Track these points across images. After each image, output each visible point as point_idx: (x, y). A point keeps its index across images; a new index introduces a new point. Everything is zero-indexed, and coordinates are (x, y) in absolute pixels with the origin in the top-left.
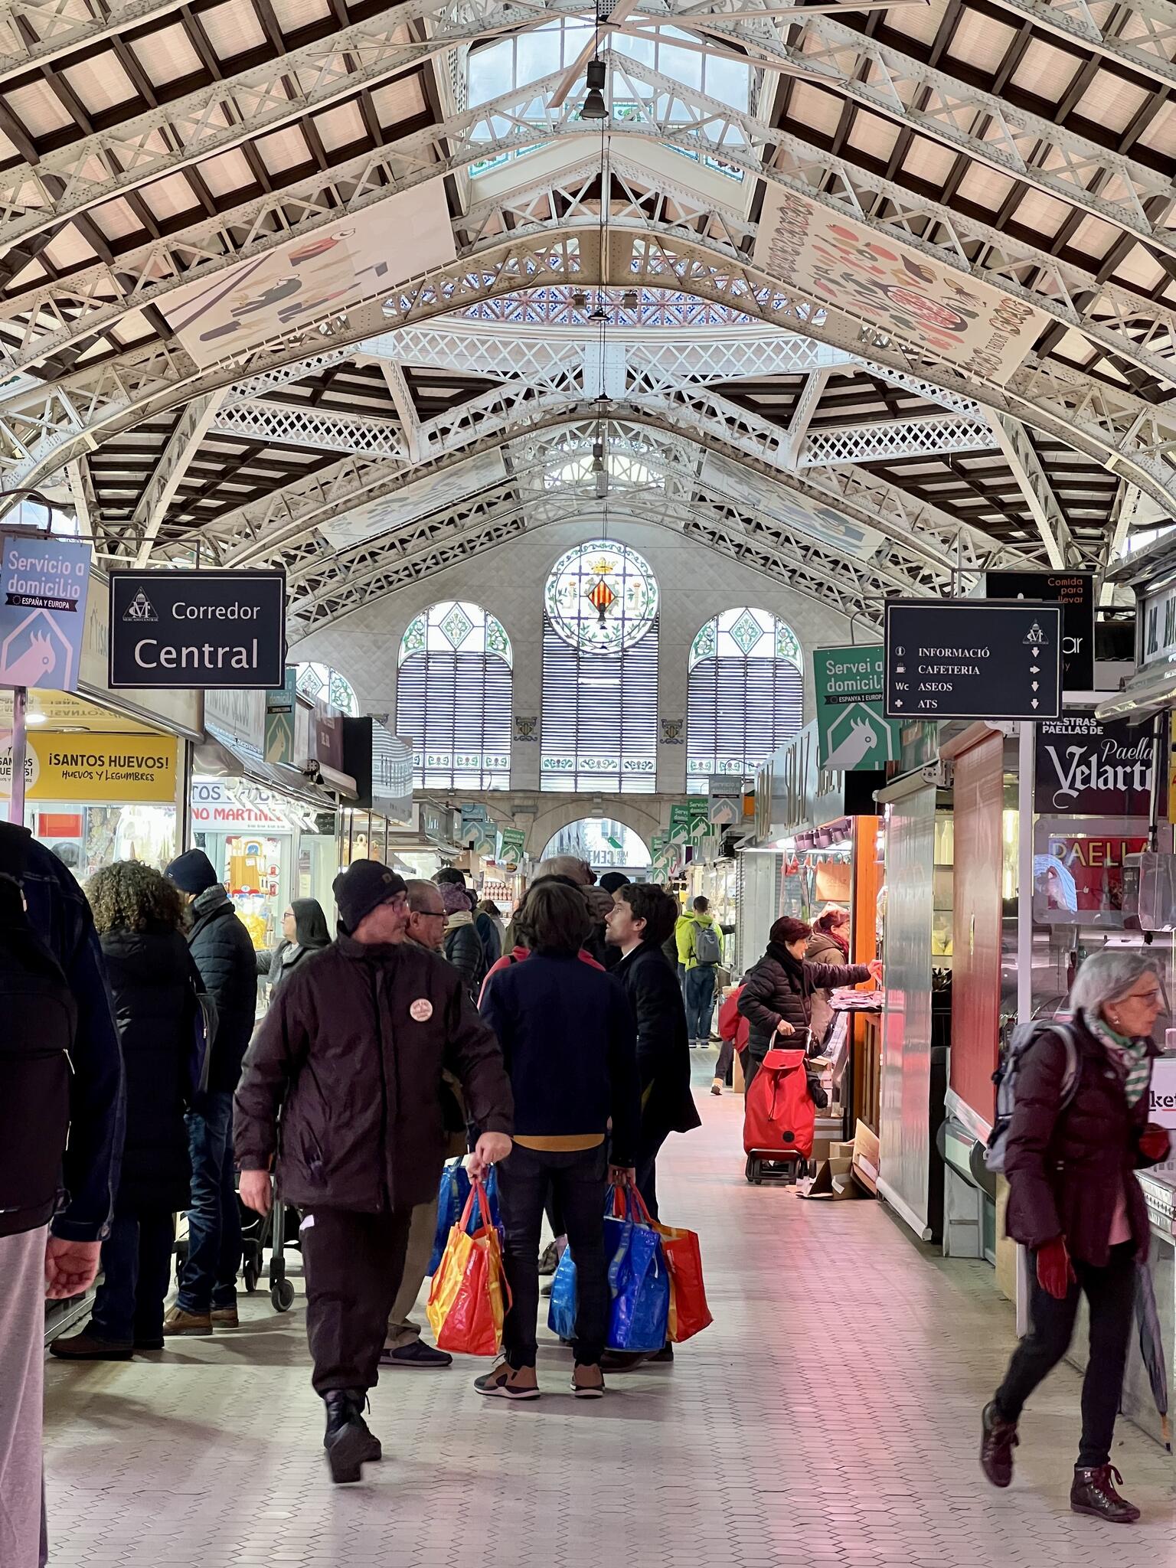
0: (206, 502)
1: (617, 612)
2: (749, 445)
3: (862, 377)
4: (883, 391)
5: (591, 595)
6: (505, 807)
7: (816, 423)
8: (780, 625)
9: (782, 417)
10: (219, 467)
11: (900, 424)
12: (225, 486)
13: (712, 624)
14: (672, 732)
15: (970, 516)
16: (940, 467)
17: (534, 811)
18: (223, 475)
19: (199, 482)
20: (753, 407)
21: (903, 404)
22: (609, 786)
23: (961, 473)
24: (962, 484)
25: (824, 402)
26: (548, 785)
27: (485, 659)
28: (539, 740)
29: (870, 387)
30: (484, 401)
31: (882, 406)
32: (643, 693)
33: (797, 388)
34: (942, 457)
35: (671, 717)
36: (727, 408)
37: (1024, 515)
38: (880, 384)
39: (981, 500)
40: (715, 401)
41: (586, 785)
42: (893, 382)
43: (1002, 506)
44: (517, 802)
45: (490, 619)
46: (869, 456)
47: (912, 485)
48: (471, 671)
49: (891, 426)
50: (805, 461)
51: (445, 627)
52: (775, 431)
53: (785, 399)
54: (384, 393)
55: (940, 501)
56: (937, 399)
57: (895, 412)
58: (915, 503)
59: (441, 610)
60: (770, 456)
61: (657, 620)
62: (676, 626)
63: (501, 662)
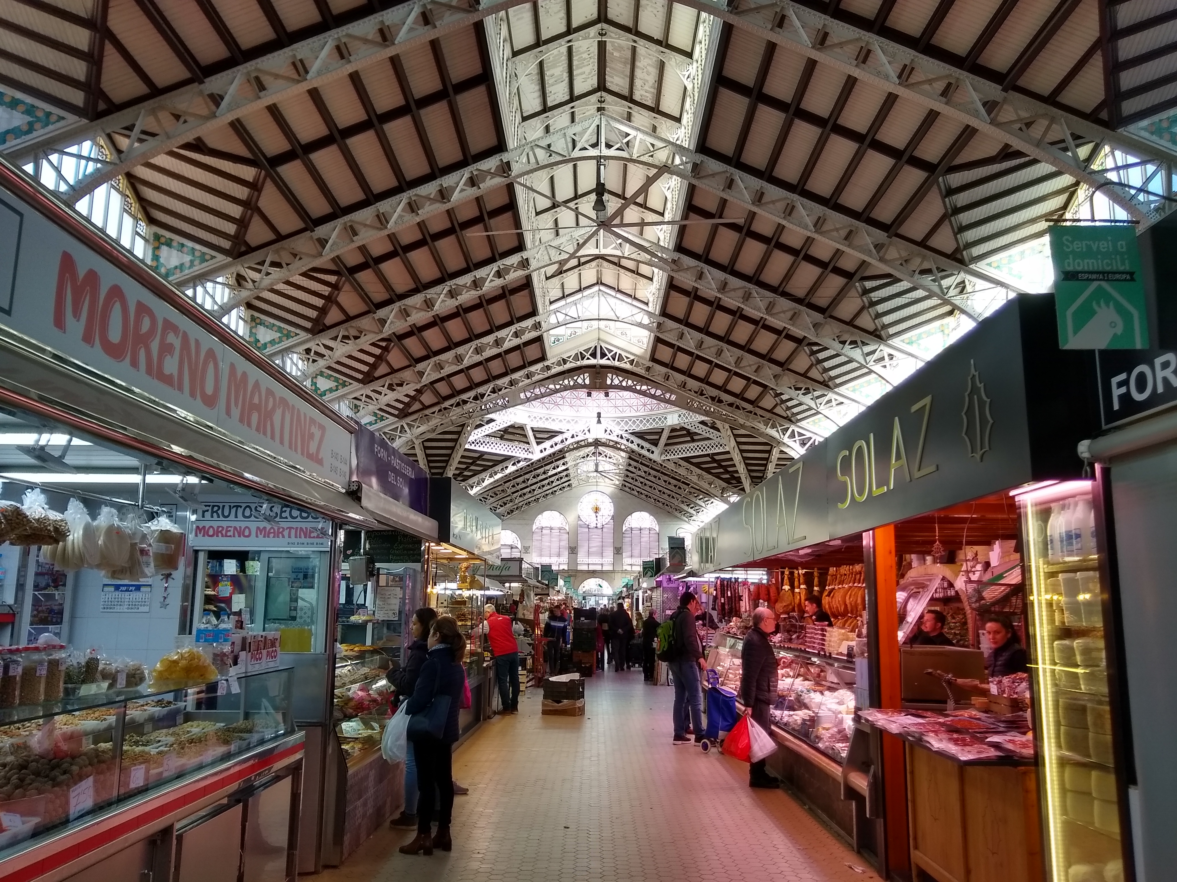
0: (466, 473)
1: (601, 514)
2: (644, 452)
3: (683, 429)
4: (689, 433)
5: (592, 508)
7: (666, 445)
8: (651, 518)
9: (655, 443)
10: (470, 461)
11: (695, 444)
12: (472, 468)
13: (630, 517)
14: (618, 551)
15: (717, 476)
16: (708, 459)
17: (575, 576)
18: (471, 464)
19: (464, 466)
20: (646, 440)
21: (695, 437)
22: (599, 568)
23: (714, 461)
24: (716, 465)
25: (669, 438)
26: (580, 568)
27: (560, 529)
28: (577, 554)
29: (685, 432)
30: (558, 439)
31: (689, 439)
32: (609, 538)
33: (660, 432)
34: (708, 455)
35: (618, 546)
36: (637, 440)
37: (736, 475)
38: (688, 430)
39: (722, 470)
40: (632, 438)
41: (592, 568)
42: (693, 430)
43: (727, 472)
44: (571, 573)
45: (562, 517)
46: (684, 455)
47: (698, 465)
48: (556, 532)
49: (692, 445)
50: (663, 457)
51: (548, 519)
52: (653, 448)
53: (657, 437)
54: (525, 436)
55: (708, 471)
56: (707, 435)
57: (693, 441)
58: (699, 471)
59: (546, 514)
60: (651, 456)
61: (613, 516)
62: (619, 518)
63: (565, 529)
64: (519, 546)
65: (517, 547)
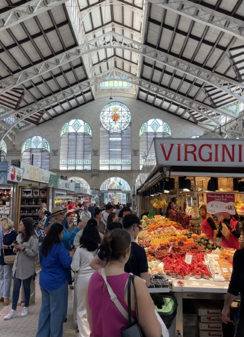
1: (120, 121)
5: (113, 117)
6: (90, 174)
8: (165, 123)
13: (146, 123)
14: (135, 153)
17: (98, 175)
22: (119, 168)
26: (102, 168)
27: (84, 134)
28: (98, 156)
32: (127, 142)
35: (135, 149)
41: (112, 168)
44: (93, 173)
45: (86, 124)
48: (80, 138)
51: (74, 126)
59: (72, 122)
61: (130, 123)
62: (135, 124)
63: (89, 135)
64: (49, 150)
65: (47, 151)
